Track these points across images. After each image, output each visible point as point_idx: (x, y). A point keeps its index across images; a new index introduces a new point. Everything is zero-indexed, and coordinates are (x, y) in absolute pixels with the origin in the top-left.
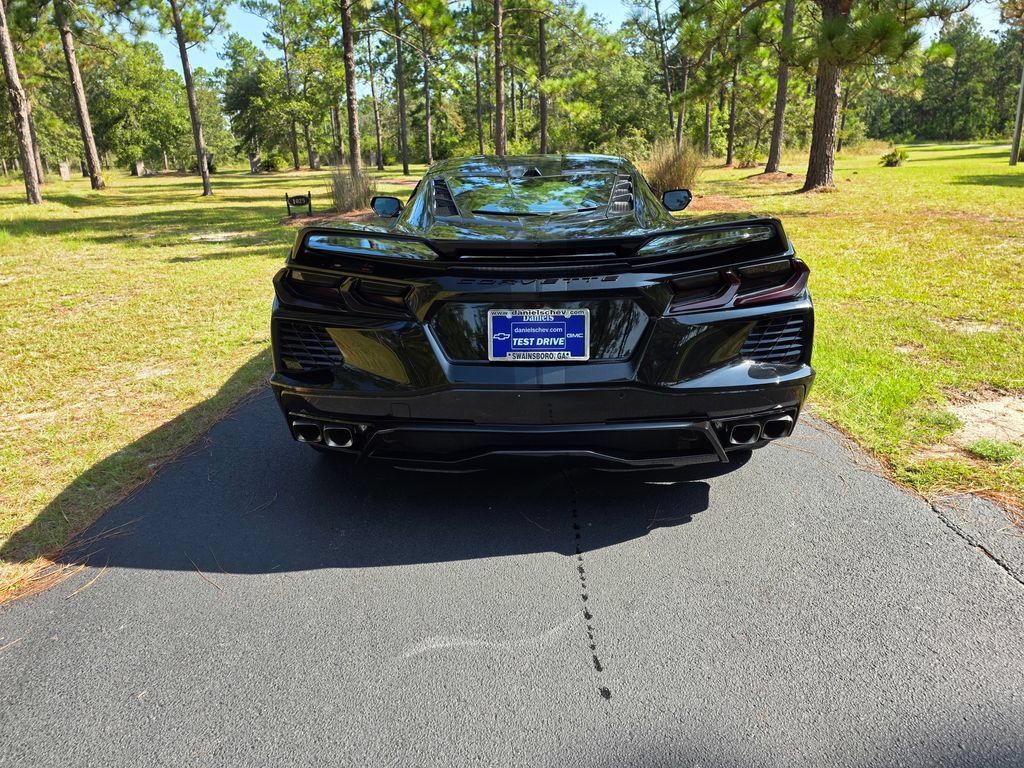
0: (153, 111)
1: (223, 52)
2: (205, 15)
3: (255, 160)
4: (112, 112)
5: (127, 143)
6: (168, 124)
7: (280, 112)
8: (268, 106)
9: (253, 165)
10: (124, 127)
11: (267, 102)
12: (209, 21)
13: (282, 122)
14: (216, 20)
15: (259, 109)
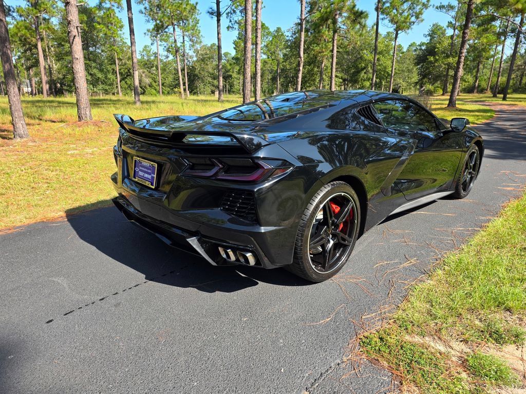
0: (380, 65)
1: (427, 33)
2: (412, 16)
3: (422, 89)
4: (361, 66)
5: (364, 81)
6: (385, 71)
7: (441, 65)
8: (436, 60)
9: (421, 92)
10: (365, 73)
11: (436, 58)
12: (413, 19)
13: (441, 69)
14: (417, 17)
15: (431, 62)
